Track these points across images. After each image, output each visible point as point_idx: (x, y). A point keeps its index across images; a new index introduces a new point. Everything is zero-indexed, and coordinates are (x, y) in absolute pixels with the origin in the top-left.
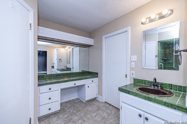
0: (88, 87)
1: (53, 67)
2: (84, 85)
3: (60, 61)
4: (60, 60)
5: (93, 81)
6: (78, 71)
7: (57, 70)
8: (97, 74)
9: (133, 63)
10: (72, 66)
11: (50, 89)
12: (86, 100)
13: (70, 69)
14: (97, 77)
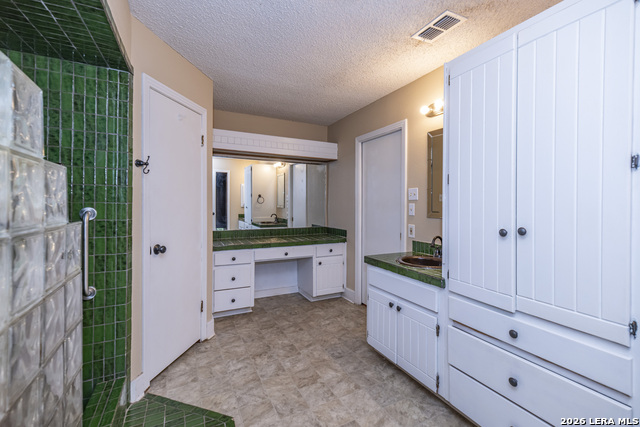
0: (320, 263)
1: (241, 217)
2: (310, 259)
3: (261, 200)
4: (260, 196)
5: (331, 251)
6: (303, 225)
7: (253, 224)
8: (344, 233)
9: (413, 206)
10: (288, 213)
11: (234, 259)
12: (314, 295)
13: (285, 221)
14: (345, 241)
